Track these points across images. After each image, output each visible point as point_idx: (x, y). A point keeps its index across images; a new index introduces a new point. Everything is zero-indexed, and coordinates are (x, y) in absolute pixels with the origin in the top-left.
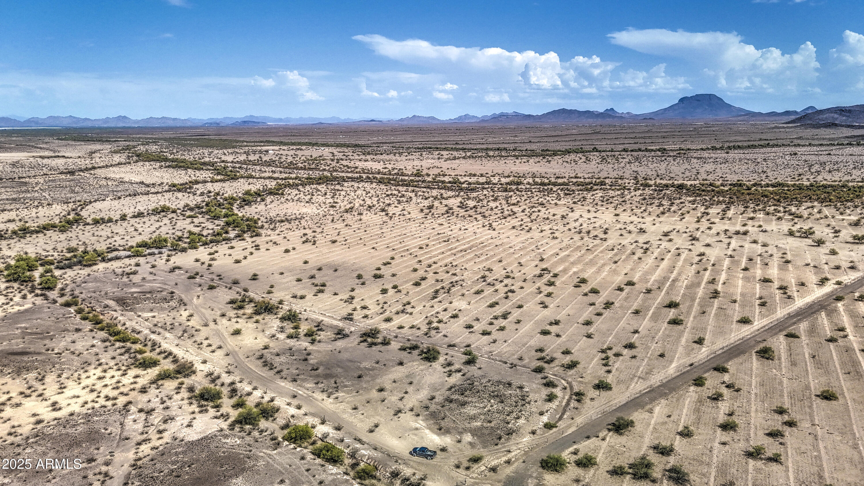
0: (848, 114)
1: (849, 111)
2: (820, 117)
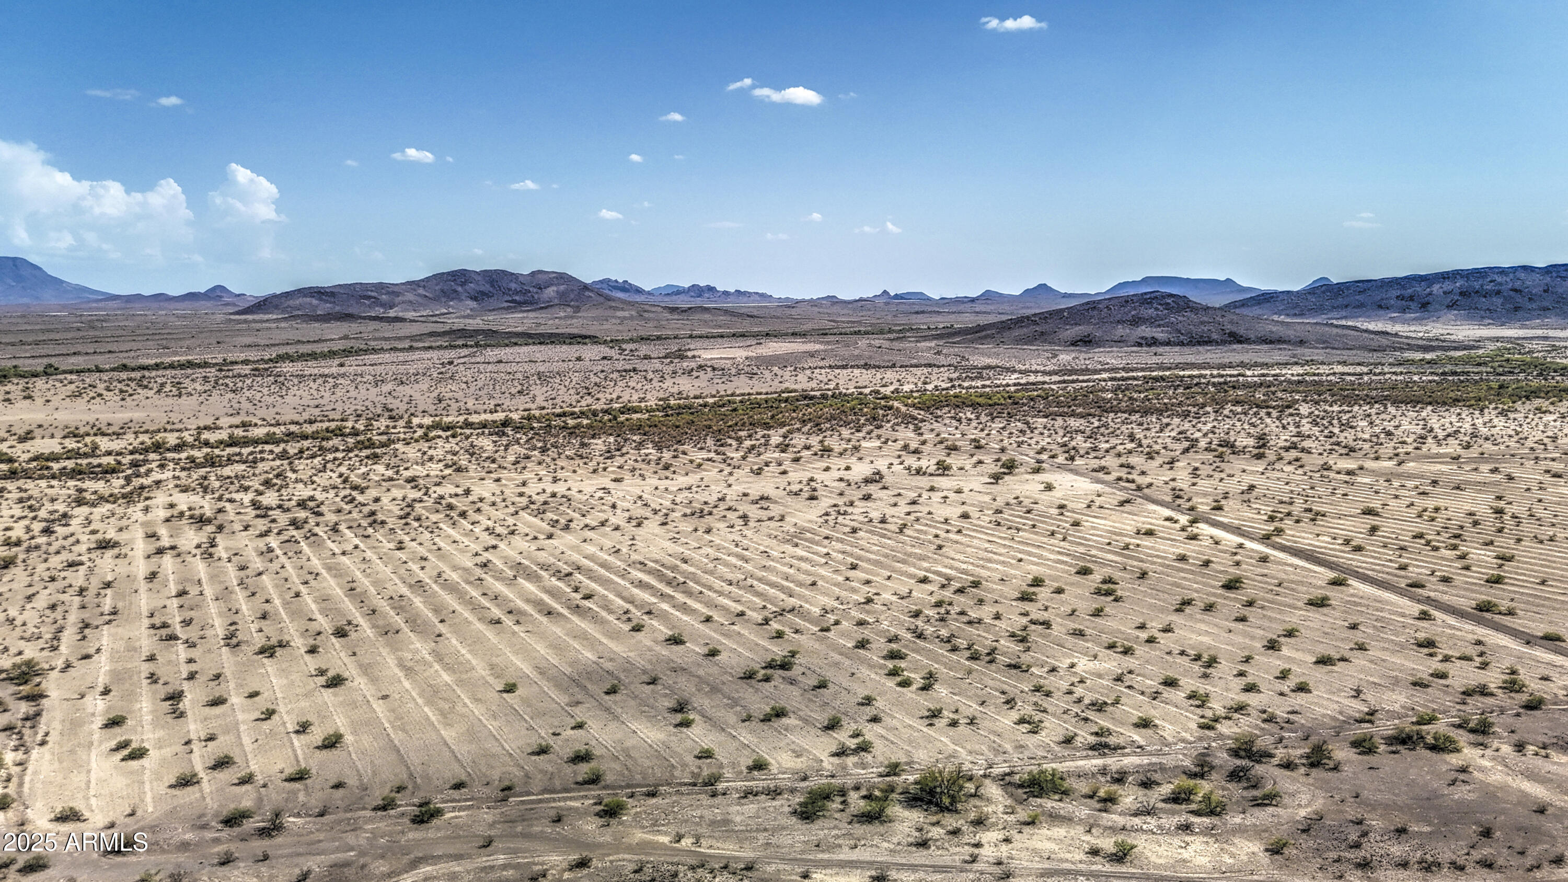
0: (332, 299)
1: (333, 294)
2: (291, 303)
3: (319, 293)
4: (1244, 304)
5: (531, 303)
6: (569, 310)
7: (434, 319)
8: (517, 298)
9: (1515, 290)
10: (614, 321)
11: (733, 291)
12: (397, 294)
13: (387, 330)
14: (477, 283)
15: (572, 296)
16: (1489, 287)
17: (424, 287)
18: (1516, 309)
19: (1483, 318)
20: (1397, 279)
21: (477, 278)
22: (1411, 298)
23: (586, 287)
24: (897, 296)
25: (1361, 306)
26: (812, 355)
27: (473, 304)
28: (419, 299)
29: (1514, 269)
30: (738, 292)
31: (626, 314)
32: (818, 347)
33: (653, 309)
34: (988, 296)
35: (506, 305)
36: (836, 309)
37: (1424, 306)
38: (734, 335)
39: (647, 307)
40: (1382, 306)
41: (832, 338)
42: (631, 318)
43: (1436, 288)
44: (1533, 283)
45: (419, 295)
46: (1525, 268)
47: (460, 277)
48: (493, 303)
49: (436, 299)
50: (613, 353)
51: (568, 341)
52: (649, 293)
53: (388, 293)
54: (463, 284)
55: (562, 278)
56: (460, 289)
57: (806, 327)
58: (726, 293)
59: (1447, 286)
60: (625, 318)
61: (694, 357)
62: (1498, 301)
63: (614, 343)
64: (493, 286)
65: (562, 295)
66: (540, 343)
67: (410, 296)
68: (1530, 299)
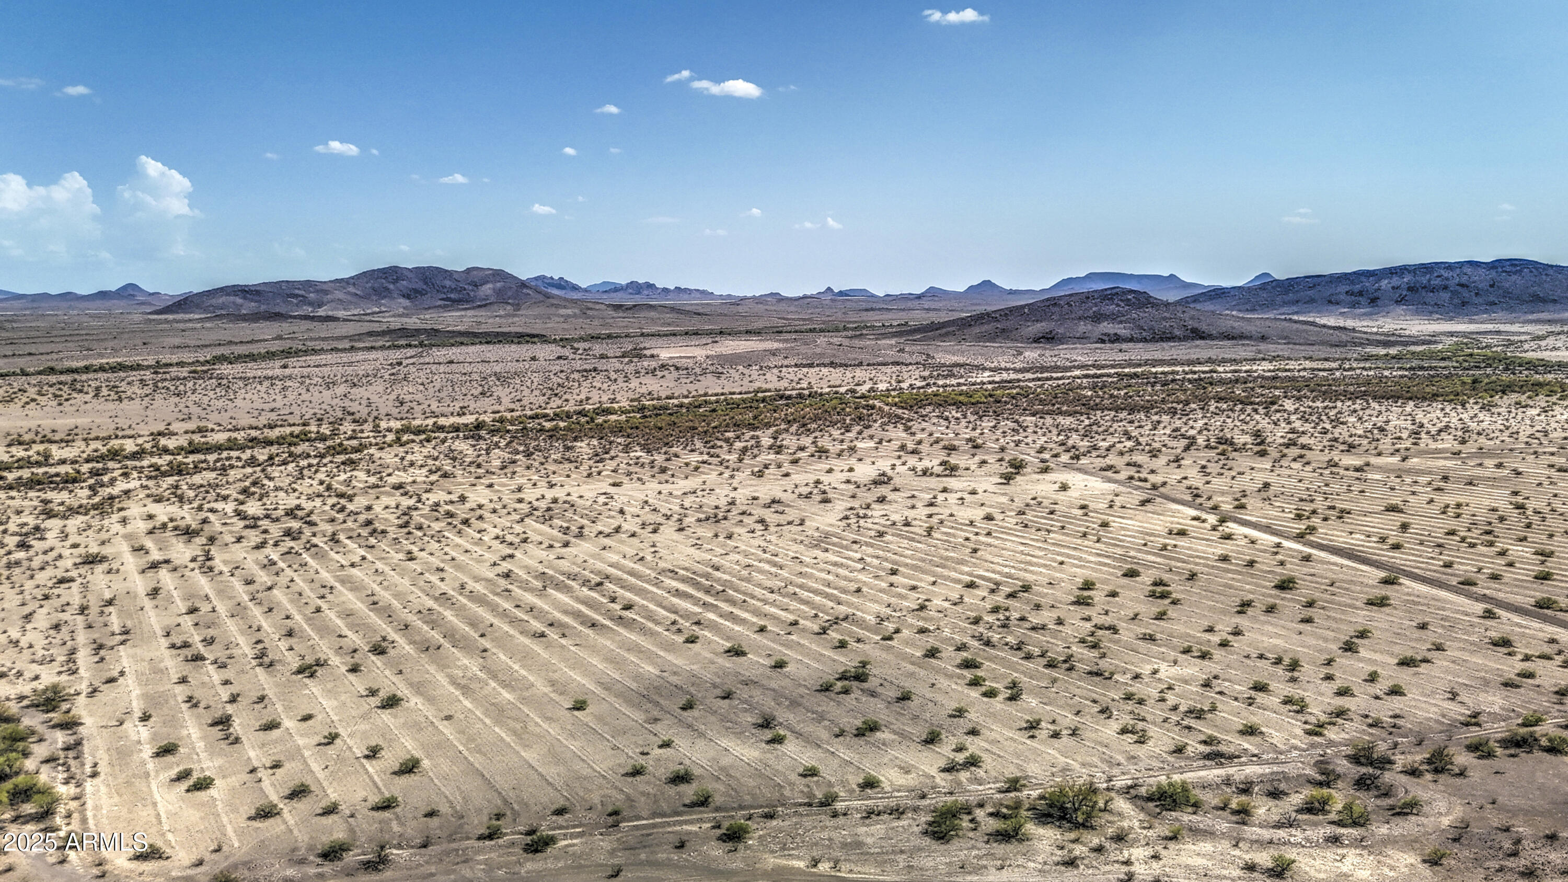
0: (257, 298)
1: (258, 293)
2: (214, 302)
3: (244, 291)
4: (1196, 299)
5: (467, 302)
6: (509, 307)
7: (368, 318)
8: (452, 296)
9: (1462, 285)
10: (557, 319)
11: (672, 288)
12: (326, 292)
13: (323, 330)
14: (409, 280)
15: (510, 294)
16: (1437, 282)
17: (354, 284)
18: (1464, 304)
19: (1431, 313)
20: (1346, 274)
21: (410, 275)
22: (1360, 294)
23: (523, 284)
24: (841, 293)
25: (1312, 301)
26: (774, 353)
27: (406, 302)
28: (349, 298)
29: (1461, 264)
30: (678, 289)
31: (569, 312)
32: (776, 345)
33: (597, 307)
34: (933, 293)
35: (440, 303)
36: (782, 306)
37: (1373, 301)
38: (686, 334)
39: (590, 305)
40: (1332, 302)
41: (788, 336)
42: (575, 316)
43: (1384, 283)
44: (1480, 278)
45: (349, 293)
46: (1470, 263)
47: (392, 274)
48: (427, 301)
49: (366, 297)
50: (567, 352)
51: (516, 340)
52: (586, 290)
53: (317, 291)
54: (395, 282)
55: (499, 275)
56: (391, 287)
57: (758, 324)
58: (666, 290)
59: (1396, 281)
60: (569, 316)
61: (652, 356)
62: (1445, 296)
63: (563, 342)
64: (426, 283)
65: (499, 292)
66: (487, 343)
67: (339, 295)
68: (1477, 294)
